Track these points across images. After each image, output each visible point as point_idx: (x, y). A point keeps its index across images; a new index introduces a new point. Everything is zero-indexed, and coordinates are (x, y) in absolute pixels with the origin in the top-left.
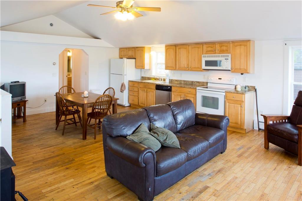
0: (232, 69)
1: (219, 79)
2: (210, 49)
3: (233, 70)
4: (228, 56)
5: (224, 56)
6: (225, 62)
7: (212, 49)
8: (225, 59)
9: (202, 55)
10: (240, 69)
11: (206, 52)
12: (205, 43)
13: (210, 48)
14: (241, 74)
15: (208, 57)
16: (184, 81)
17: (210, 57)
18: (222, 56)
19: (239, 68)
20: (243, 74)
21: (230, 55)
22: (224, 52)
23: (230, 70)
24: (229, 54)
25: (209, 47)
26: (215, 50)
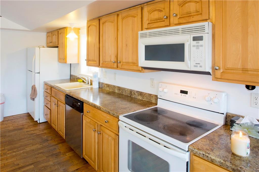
0: (214, 69)
1: (182, 92)
2: (156, 15)
3: (218, 74)
4: (202, 29)
5: (190, 31)
6: (193, 49)
7: (161, 15)
8: (195, 39)
9: (140, 32)
10: (245, 70)
11: (148, 24)
12: (146, 4)
13: (156, 12)
14: (248, 87)
15: (151, 35)
16: (119, 88)
17: (155, 35)
18: (184, 31)
19: (240, 66)
20: (253, 88)
21: (207, 26)
22: (192, 19)
23: (208, 73)
24: (206, 23)
25: (155, 10)
26: (168, 17)
